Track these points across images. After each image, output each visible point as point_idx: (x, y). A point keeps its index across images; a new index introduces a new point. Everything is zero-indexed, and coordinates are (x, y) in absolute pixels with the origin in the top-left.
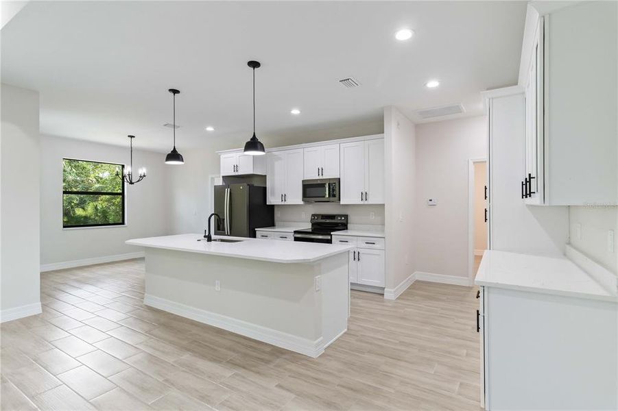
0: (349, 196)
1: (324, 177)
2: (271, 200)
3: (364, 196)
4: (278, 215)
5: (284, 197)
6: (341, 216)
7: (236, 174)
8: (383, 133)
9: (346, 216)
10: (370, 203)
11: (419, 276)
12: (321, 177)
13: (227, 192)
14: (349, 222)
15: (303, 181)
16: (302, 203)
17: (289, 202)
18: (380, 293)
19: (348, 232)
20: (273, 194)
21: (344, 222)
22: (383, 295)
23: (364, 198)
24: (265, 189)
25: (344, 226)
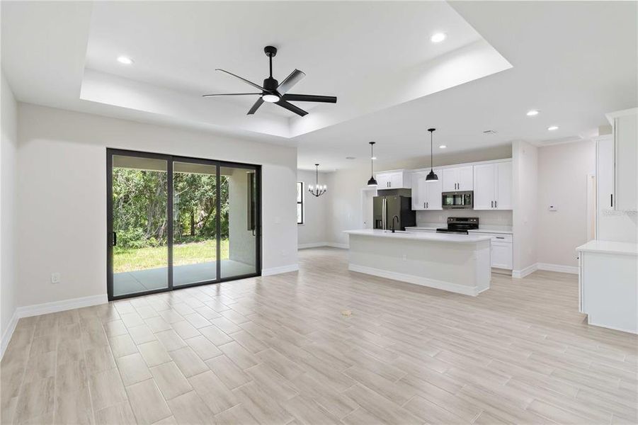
0: (480, 204)
1: (460, 190)
2: (415, 207)
3: (494, 204)
4: (418, 218)
5: (426, 205)
6: (473, 219)
7: (389, 188)
8: (511, 157)
9: (477, 219)
10: (499, 209)
11: (540, 266)
12: (457, 190)
13: (384, 201)
14: (480, 222)
15: (442, 193)
16: (441, 209)
17: (430, 208)
18: (508, 273)
19: (479, 231)
20: (417, 203)
21: (476, 223)
22: (511, 275)
23: (494, 205)
24: (410, 199)
25: (475, 226)
